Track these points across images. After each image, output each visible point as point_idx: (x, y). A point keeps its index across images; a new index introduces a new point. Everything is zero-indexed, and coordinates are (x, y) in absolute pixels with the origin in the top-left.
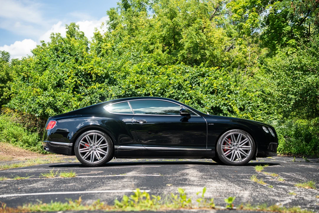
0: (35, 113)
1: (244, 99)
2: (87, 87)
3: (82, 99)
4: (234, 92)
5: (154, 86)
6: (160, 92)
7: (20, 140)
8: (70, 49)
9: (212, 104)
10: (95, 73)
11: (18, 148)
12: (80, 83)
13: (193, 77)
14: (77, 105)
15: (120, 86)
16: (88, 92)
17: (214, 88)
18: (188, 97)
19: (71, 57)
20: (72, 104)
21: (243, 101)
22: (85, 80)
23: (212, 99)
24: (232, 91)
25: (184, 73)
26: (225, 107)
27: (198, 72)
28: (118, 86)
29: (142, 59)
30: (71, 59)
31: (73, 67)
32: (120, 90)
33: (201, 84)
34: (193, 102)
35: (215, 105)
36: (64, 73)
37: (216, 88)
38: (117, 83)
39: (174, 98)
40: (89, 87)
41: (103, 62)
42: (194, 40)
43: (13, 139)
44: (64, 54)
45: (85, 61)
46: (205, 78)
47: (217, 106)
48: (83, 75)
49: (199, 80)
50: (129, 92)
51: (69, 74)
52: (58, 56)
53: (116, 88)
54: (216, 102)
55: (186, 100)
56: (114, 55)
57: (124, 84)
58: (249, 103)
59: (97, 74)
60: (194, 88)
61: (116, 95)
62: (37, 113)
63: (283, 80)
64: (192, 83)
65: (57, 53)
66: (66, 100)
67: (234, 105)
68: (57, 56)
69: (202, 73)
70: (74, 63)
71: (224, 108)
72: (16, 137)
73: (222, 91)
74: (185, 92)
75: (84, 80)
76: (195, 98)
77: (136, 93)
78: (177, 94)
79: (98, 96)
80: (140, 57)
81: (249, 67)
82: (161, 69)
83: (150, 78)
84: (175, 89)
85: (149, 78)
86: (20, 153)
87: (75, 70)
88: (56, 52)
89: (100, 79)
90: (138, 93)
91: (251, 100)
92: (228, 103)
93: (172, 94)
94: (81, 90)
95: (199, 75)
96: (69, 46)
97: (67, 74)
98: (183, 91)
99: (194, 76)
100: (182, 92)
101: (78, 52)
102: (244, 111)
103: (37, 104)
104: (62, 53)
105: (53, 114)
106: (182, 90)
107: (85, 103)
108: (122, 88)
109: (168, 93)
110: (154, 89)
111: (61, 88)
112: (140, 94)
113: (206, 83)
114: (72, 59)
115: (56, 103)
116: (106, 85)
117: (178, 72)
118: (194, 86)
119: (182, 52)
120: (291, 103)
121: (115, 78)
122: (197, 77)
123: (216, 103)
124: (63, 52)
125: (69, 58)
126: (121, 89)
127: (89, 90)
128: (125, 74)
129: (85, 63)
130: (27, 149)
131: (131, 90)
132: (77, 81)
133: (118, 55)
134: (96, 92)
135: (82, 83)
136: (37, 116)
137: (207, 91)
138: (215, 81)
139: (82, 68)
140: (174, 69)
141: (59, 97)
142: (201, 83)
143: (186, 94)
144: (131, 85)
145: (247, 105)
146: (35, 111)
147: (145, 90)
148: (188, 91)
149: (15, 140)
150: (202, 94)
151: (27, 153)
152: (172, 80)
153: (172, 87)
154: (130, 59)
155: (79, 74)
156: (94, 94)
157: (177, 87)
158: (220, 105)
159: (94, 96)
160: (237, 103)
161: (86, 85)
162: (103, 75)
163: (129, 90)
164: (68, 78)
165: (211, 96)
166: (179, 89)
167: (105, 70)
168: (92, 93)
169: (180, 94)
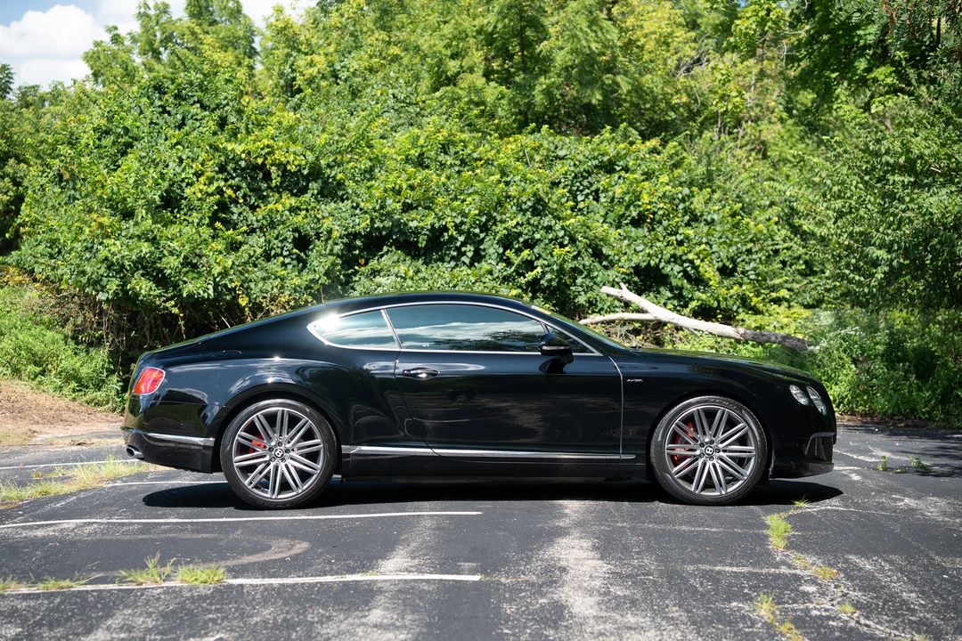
0: (98, 291)
1: (734, 240)
2: (253, 208)
3: (241, 244)
4: (705, 217)
5: (459, 203)
6: (477, 222)
7: (54, 372)
8: (201, 86)
9: (635, 260)
10: (277, 162)
11: (46, 396)
12: (234, 196)
13: (580, 172)
14: (225, 268)
15: (355, 205)
16: (258, 221)
17: (641, 209)
18: (563, 237)
19: (203, 114)
20: (208, 262)
21: (731, 246)
22: (248, 185)
23: (636, 241)
24: (696, 215)
25: (552, 160)
26: (677, 268)
27: (595, 158)
28: (350, 201)
29: (421, 110)
30: (203, 118)
31: (211, 146)
32: (355, 215)
33: (604, 195)
34: (579, 252)
35: (644, 261)
36: (184, 164)
37: (649, 207)
38: (347, 193)
39: (521, 240)
40: (262, 205)
41: (301, 128)
42: (584, 43)
43: (31, 368)
44: (183, 103)
45: (247, 125)
46: (617, 176)
47: (652, 263)
48: (243, 170)
49: (598, 182)
50: (382, 221)
51: (200, 166)
52: (164, 111)
53: (344, 209)
54: (647, 251)
55: (558, 246)
56: (335, 98)
57: (369, 196)
58: (749, 252)
59: (285, 166)
60: (581, 205)
61: (343, 232)
62: (103, 292)
63: (854, 203)
64: (577, 190)
65: (160, 99)
66: (192, 251)
67: (702, 261)
68: (161, 110)
69: (606, 159)
70: (215, 133)
71: (672, 269)
72: (41, 364)
73: (666, 216)
74: (553, 222)
75: (244, 185)
76: (584, 240)
77: (406, 224)
78: (530, 228)
79: (290, 235)
80: (417, 104)
81: (750, 122)
82: (481, 148)
83: (448, 178)
84: (524, 214)
85: (443, 179)
86: (53, 412)
87: (217, 154)
88: (157, 95)
89: (294, 182)
90: (411, 224)
91: (754, 242)
92: (686, 254)
93: (515, 230)
94: (235, 217)
95: (596, 167)
96: (197, 78)
97: (194, 166)
98: (547, 219)
99: (582, 170)
100: (546, 221)
101: (226, 98)
102: (734, 276)
103: (103, 262)
104: (175, 98)
105: (151, 293)
106: (546, 215)
107: (251, 257)
108: (361, 210)
109: (504, 225)
110: (459, 214)
111: (176, 211)
112: (416, 228)
113: (618, 191)
114: (207, 119)
115: (160, 259)
116: (312, 200)
117: (532, 158)
118: (584, 201)
119: (547, 81)
120: (876, 273)
121: (340, 180)
122: (590, 174)
123: (649, 255)
124: (178, 96)
125: (199, 117)
126: (358, 211)
127: (260, 217)
128: (370, 164)
129: (248, 132)
130: (74, 399)
131: (389, 215)
132: (224, 189)
133: (350, 97)
134: (283, 223)
135: (240, 194)
136: (103, 301)
137: (622, 216)
138: (646, 184)
139: (239, 148)
140: (522, 146)
141: (169, 243)
142: (603, 192)
143: (557, 227)
144: (389, 201)
145: (742, 258)
146: (96, 283)
147: (433, 216)
148: (565, 219)
149: (37, 371)
150: (606, 226)
151: (74, 411)
152: (514, 187)
153: (514, 208)
154: (386, 109)
155: (230, 167)
156: (276, 228)
157: (530, 207)
158: (660, 262)
159: (278, 235)
160: (713, 253)
161: (253, 201)
162: (304, 169)
163: (382, 215)
164: (195, 179)
165: (633, 231)
166: (535, 212)
167: (308, 153)
168: (269, 224)
169: (540, 227)
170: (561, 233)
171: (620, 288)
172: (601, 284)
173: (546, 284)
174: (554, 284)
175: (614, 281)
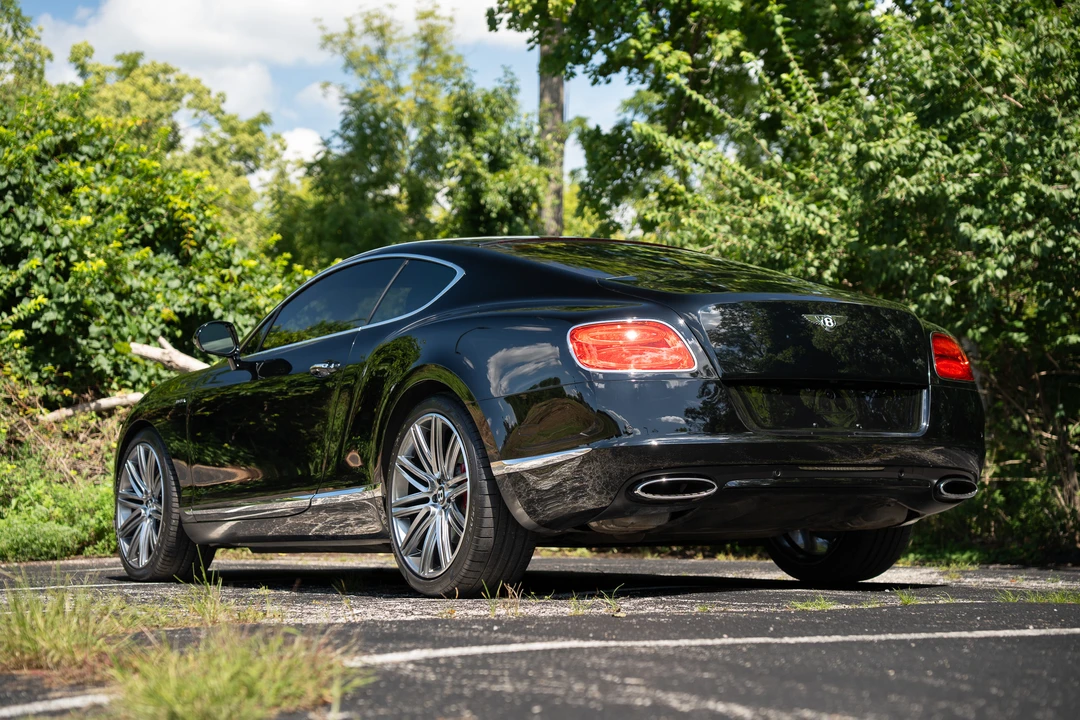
23: (163, 272)
27: (53, 132)
37: (187, 216)
74: (49, 220)
98: (38, 213)
106: (34, 207)
143: (57, 230)
157: (11, 187)
165: (154, 258)
166: (19, 200)
169: (29, 226)
170: (65, 242)
171: (161, 346)
172: (130, 338)
173: (44, 330)
174: (59, 330)
175: (150, 334)
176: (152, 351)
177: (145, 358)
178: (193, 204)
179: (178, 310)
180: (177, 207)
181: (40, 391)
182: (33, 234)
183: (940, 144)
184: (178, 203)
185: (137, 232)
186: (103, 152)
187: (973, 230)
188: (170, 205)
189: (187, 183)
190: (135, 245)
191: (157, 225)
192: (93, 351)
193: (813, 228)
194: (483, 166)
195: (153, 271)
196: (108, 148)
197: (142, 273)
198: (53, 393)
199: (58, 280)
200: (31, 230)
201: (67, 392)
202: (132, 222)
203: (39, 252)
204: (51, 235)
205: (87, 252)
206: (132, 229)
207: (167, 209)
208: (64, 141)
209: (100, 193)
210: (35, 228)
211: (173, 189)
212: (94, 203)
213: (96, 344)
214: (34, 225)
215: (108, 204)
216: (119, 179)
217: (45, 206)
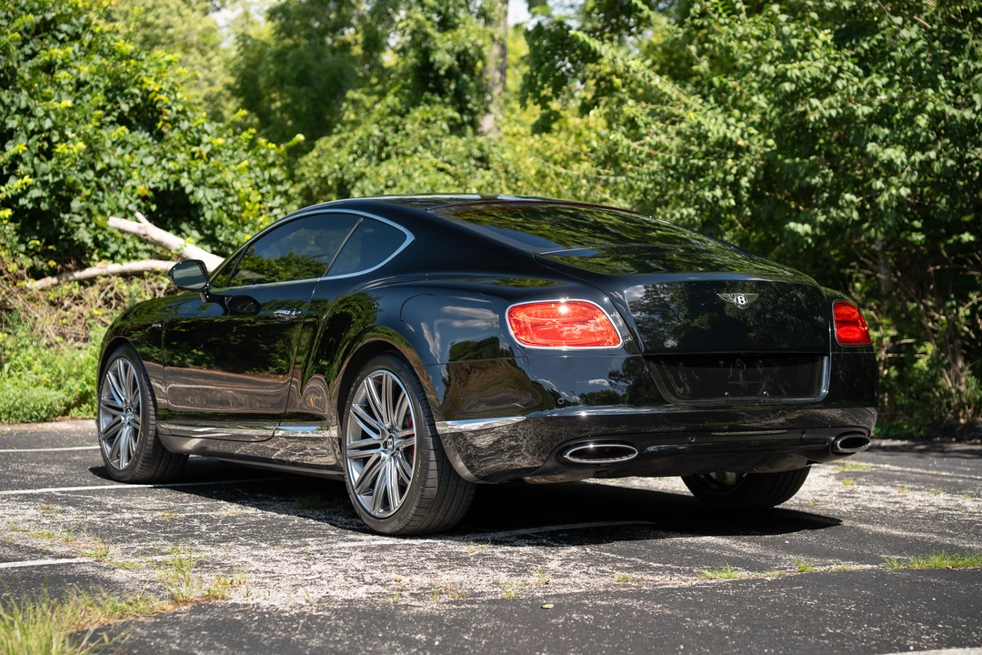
18: (50, 129)
23: (138, 149)
27: (33, 11)
37: (160, 96)
49: (47, 51)
54: (167, 165)
69: (49, 16)
71: (204, 195)
74: (32, 103)
95: (38, 27)
98: (22, 96)
100: (21, 100)
106: (18, 91)
122: (30, 37)
123: (171, 171)
143: (40, 112)
169: (14, 109)
170: (48, 124)
171: (138, 221)
172: (109, 213)
173: (30, 206)
174: (44, 206)
175: (127, 209)
176: (129, 225)
177: (122, 232)
178: (165, 87)
179: (152, 186)
180: (150, 89)
181: (28, 263)
182: (18, 117)
183: (851, 66)
184: (151, 85)
185: (114, 110)
186: (80, 31)
187: (879, 149)
188: (144, 87)
189: (159, 65)
190: (112, 123)
191: (132, 105)
192: (75, 225)
193: (734, 139)
194: (433, 26)
195: (129, 148)
196: (85, 27)
197: (119, 150)
198: (40, 263)
199: (42, 161)
200: (16, 113)
201: (52, 263)
202: (109, 100)
203: (24, 134)
204: (34, 117)
205: (68, 133)
206: (109, 107)
207: (141, 90)
208: (44, 19)
209: (79, 72)
210: (19, 111)
211: (146, 71)
212: (73, 82)
213: (78, 218)
214: (18, 108)
215: (86, 83)
216: (97, 59)
217: (28, 89)
